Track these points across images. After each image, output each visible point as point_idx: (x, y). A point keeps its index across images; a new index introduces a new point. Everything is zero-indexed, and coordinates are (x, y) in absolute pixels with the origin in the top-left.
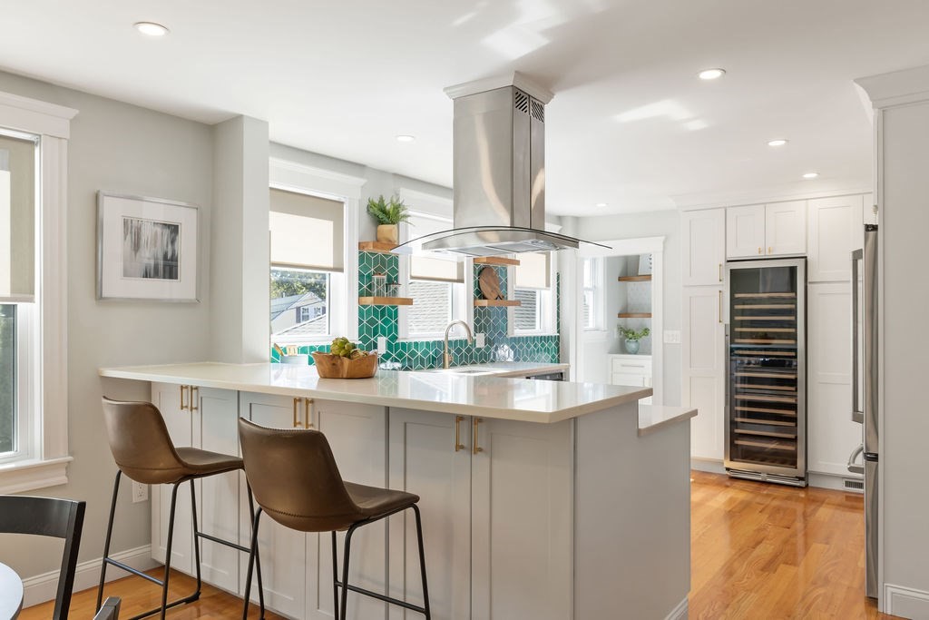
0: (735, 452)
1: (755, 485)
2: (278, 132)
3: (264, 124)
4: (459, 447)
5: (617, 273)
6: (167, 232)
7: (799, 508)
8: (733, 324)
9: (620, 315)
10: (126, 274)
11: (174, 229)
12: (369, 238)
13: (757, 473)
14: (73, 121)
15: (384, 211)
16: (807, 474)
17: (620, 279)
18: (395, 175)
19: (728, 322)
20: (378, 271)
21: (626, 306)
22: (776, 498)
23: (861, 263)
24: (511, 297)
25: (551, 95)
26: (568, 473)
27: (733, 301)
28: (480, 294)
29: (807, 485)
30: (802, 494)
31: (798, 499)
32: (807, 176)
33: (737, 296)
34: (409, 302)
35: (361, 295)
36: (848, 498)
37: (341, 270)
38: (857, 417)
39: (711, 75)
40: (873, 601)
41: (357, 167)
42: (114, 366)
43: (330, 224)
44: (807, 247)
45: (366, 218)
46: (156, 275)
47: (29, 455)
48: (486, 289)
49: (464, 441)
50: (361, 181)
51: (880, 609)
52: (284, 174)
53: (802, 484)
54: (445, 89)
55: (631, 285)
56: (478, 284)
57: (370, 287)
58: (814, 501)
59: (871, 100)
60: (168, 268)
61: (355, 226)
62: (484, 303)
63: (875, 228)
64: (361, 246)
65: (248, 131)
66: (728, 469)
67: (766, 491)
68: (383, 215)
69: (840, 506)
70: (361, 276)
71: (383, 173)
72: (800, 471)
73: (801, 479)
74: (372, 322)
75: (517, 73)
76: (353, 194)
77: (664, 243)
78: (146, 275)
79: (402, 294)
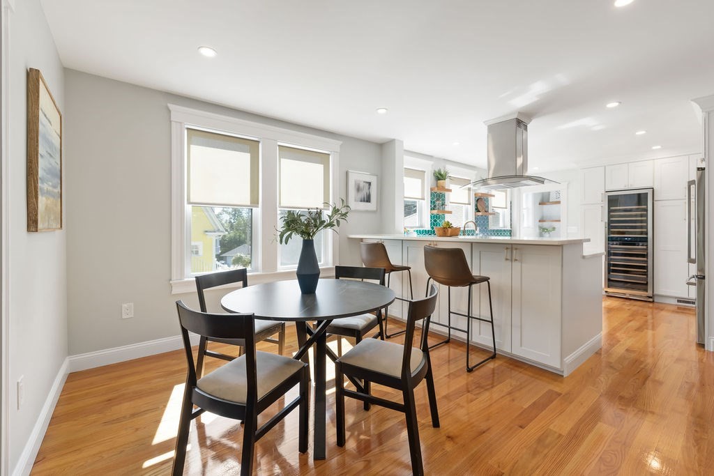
0: (610, 283)
1: (622, 300)
2: (407, 146)
3: (402, 142)
4: (507, 259)
5: (539, 200)
6: (367, 185)
7: (649, 311)
8: (610, 222)
9: (540, 221)
10: (355, 201)
11: (370, 184)
12: (434, 186)
13: (625, 294)
14: (341, 146)
15: (441, 175)
16: (653, 295)
17: (540, 204)
18: (444, 160)
19: (607, 221)
20: (438, 200)
21: (543, 217)
22: (636, 307)
23: (693, 187)
24: (490, 211)
25: (531, 120)
26: (560, 267)
27: (610, 211)
28: (477, 210)
29: (653, 301)
30: (651, 305)
31: (649, 307)
32: (654, 148)
33: (612, 208)
34: (450, 212)
35: (431, 209)
36: (679, 308)
37: (424, 199)
38: (691, 261)
39: (612, 105)
40: (701, 345)
41: (430, 157)
42: (352, 234)
43: (420, 181)
44: (653, 183)
45: (433, 178)
46: (364, 201)
47: (327, 264)
48: (479, 208)
49: (509, 257)
50: (432, 163)
51: (706, 348)
52: (409, 162)
53: (651, 300)
54: (484, 122)
55: (545, 207)
56: (476, 206)
57: (435, 206)
58: (657, 308)
59: (701, 108)
60: (368, 199)
61: (429, 180)
62: (480, 214)
63: (703, 169)
64: (432, 190)
65: (397, 144)
66: (606, 292)
67: (628, 303)
68: (439, 177)
69: (673, 311)
70: (431, 202)
71: (439, 159)
72: (650, 293)
73: (650, 297)
74: (435, 221)
75: (519, 113)
76: (429, 168)
77: (568, 184)
78: (361, 201)
79: (447, 209)
